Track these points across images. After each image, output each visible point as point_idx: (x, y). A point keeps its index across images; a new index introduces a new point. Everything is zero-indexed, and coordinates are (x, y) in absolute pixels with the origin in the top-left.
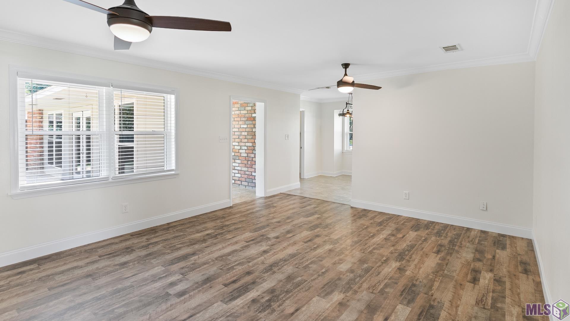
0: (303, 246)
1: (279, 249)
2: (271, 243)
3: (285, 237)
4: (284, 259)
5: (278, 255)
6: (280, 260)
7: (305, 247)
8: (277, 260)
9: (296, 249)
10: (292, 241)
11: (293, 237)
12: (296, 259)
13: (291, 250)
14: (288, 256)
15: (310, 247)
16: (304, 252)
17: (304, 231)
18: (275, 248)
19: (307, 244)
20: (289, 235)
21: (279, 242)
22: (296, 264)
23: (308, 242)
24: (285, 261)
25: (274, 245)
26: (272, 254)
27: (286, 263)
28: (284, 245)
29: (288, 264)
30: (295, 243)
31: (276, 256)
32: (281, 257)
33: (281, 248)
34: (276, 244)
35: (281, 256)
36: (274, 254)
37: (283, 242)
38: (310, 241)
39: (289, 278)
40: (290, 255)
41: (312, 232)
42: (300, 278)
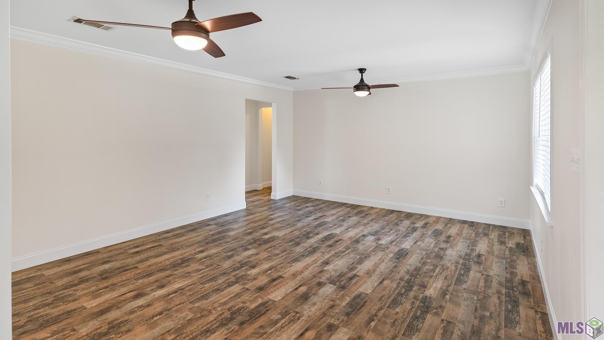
0: (284, 272)
1: (312, 267)
2: (325, 274)
3: (309, 286)
4: (305, 257)
5: (311, 260)
6: (308, 256)
7: (282, 270)
8: (311, 256)
9: (292, 267)
10: (299, 278)
11: (297, 286)
12: (293, 257)
13: (298, 266)
14: (301, 260)
15: (276, 270)
16: (284, 264)
17: (279, 300)
18: (317, 268)
19: (279, 275)
20: (304, 291)
21: (314, 276)
22: (293, 253)
23: (276, 277)
24: (303, 256)
25: (320, 272)
26: (317, 261)
27: (302, 253)
28: (308, 272)
29: (300, 253)
30: (294, 275)
31: (314, 259)
32: (307, 258)
33: (310, 269)
34: (318, 273)
35: (308, 260)
36: (316, 261)
37: (310, 276)
38: (274, 280)
39: (298, 244)
40: (299, 261)
41: (266, 299)
42: (290, 244)
